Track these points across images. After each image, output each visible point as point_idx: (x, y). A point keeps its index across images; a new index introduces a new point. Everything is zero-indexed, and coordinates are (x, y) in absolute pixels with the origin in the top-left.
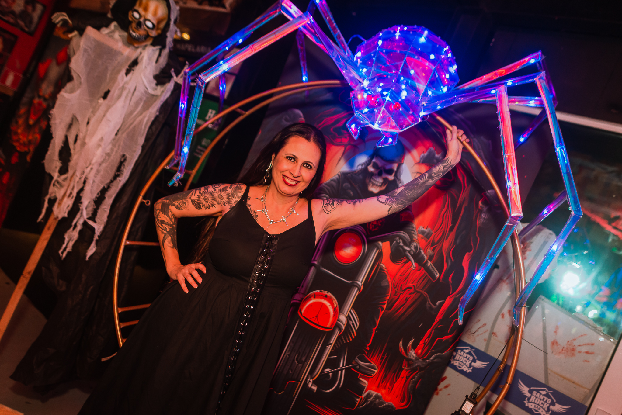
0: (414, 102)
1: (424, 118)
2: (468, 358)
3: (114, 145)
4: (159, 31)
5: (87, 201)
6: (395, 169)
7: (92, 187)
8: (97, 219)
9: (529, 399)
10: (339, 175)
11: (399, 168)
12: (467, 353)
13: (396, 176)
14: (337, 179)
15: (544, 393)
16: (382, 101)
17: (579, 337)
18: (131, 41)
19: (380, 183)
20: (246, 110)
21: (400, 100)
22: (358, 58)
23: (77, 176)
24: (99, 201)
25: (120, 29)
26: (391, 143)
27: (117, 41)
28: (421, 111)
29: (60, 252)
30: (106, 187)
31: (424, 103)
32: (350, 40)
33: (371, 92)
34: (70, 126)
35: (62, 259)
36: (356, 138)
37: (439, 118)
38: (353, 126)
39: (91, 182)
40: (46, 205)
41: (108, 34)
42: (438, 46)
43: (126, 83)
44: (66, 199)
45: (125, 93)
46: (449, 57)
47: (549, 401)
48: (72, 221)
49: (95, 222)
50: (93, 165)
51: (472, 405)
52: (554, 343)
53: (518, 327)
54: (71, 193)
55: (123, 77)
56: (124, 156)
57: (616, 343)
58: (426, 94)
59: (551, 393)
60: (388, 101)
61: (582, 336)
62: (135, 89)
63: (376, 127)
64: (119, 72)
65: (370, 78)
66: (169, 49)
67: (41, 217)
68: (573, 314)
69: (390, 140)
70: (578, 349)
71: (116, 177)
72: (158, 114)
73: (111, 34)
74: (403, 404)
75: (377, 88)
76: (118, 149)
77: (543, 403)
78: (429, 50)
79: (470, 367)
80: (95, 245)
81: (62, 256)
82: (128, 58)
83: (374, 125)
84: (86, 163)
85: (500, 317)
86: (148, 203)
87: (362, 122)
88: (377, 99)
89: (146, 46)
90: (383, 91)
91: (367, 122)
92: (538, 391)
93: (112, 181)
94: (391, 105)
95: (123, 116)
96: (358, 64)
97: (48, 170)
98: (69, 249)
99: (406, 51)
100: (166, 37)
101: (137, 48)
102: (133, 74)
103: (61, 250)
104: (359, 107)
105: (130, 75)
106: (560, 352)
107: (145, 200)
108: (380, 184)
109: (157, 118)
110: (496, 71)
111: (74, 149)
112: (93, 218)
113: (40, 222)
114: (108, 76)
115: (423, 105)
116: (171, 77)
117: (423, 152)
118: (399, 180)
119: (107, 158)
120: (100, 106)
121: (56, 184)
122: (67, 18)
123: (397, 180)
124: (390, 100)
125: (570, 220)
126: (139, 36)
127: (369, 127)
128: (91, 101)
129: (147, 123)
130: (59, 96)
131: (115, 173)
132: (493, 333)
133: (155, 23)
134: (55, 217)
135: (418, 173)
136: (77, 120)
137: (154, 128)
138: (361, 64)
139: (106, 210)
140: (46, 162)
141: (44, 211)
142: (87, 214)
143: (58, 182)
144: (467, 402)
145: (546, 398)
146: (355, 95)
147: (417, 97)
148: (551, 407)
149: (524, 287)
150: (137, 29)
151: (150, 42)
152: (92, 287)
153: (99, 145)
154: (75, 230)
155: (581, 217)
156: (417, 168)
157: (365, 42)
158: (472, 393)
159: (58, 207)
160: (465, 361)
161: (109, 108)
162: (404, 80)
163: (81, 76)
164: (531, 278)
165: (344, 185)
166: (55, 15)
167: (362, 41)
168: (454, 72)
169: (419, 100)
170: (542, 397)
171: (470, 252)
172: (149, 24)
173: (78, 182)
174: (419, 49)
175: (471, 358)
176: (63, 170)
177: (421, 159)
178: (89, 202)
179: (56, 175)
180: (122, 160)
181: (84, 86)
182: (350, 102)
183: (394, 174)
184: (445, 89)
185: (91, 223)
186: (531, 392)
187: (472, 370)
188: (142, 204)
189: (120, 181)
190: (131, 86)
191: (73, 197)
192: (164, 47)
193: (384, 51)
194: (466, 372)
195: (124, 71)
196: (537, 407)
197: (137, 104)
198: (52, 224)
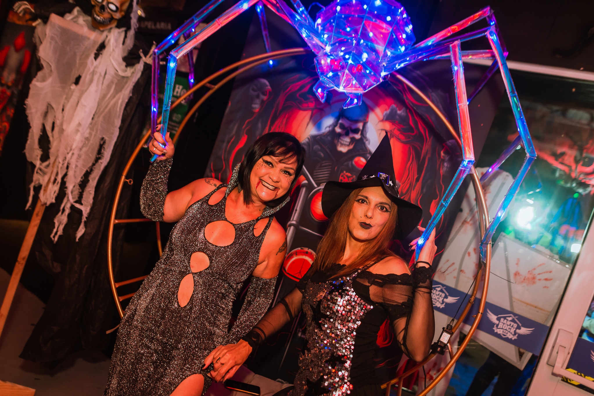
0: (375, 63)
1: (385, 77)
2: (440, 295)
3: (92, 129)
4: (123, 13)
5: (71, 185)
6: (361, 128)
7: (75, 172)
8: (83, 202)
9: (497, 325)
10: (308, 138)
11: (364, 126)
12: (440, 291)
13: (362, 134)
14: (308, 143)
15: (510, 319)
16: (345, 64)
17: (538, 266)
18: (96, 25)
19: (348, 142)
20: (215, 84)
21: (361, 62)
22: (318, 25)
23: (59, 163)
24: (83, 184)
25: (83, 14)
26: (357, 103)
27: (82, 26)
28: (382, 71)
29: (52, 236)
30: (89, 170)
31: (384, 64)
32: (310, 8)
33: (334, 57)
34: (46, 114)
35: (55, 242)
36: (323, 101)
37: (399, 77)
38: (320, 90)
39: (74, 166)
40: (32, 193)
41: (72, 19)
42: (393, 8)
43: (96, 67)
44: (51, 185)
45: (96, 78)
46: (405, 18)
47: (515, 325)
48: (60, 206)
49: (82, 204)
50: (74, 150)
51: (449, 336)
52: (516, 274)
53: (485, 262)
54: (55, 180)
55: (92, 61)
56: (103, 139)
57: (571, 268)
58: (385, 55)
59: (516, 318)
60: (351, 64)
61: (541, 265)
62: (106, 73)
63: (341, 89)
64: (87, 56)
65: (332, 43)
66: (135, 29)
67: (29, 205)
68: (532, 246)
69: (356, 101)
70: (538, 277)
71: (97, 159)
72: (131, 95)
73: (75, 20)
74: (386, 342)
75: (340, 52)
76: (97, 132)
77: (510, 327)
78: (385, 12)
79: (443, 303)
80: (84, 227)
81: (54, 240)
82: (95, 42)
83: (339, 88)
84: (66, 149)
85: (467, 255)
86: (130, 182)
87: (327, 86)
88: (340, 63)
89: (111, 29)
90: (345, 55)
91: (332, 85)
92: (505, 318)
93: (94, 165)
94: (353, 67)
95: (97, 100)
96: (319, 31)
97: (29, 159)
98: (60, 233)
99: (363, 14)
100: (130, 18)
101: (103, 31)
102: (101, 58)
103: (53, 234)
104: (324, 73)
105: (99, 59)
106: (522, 282)
107: (128, 179)
108: (348, 144)
109: (130, 99)
110: (449, 28)
111: (53, 137)
112: (79, 201)
113: (28, 210)
114: (77, 61)
115: (384, 65)
116: (140, 57)
117: (386, 110)
118: (366, 138)
119: (87, 142)
120: (73, 91)
121: (39, 171)
122: (29, 7)
123: (364, 139)
124: (353, 63)
125: (526, 162)
126: (104, 20)
127: (335, 91)
128: (63, 88)
129: (121, 105)
130: (31, 86)
131: (96, 156)
132: (461, 271)
133: (118, 5)
134: (43, 203)
135: (382, 130)
136: (53, 108)
137: (128, 108)
138: (322, 30)
139: (90, 192)
140: (27, 151)
141: (31, 199)
142: (73, 198)
143: (40, 169)
144: (445, 334)
145: (512, 323)
146: (319, 61)
147: (378, 58)
148: (518, 331)
149: (488, 226)
150: (101, 13)
151: (114, 24)
152: (86, 266)
153: (78, 131)
154: (64, 214)
155: (536, 158)
156: (381, 125)
157: (324, 9)
158: (448, 325)
159: (44, 194)
160: (438, 298)
161: (82, 93)
162: (364, 42)
163: (51, 64)
164: (494, 217)
165: (315, 147)
166: (17, 4)
167: (321, 8)
168: (410, 32)
169: (380, 61)
170: (509, 323)
171: (436, 199)
172: (113, 7)
173: (61, 168)
174: (376, 12)
175: (443, 295)
176: (45, 157)
177: (384, 117)
178: (74, 186)
179: (38, 163)
180: (102, 143)
181: (55, 74)
182: (314, 68)
183: (360, 133)
184: (403, 49)
185: (77, 206)
186: (499, 319)
187: (445, 305)
188: (125, 183)
189: (101, 163)
190: (101, 70)
191: (58, 182)
192: (128, 28)
193: (343, 16)
194: (439, 307)
195: (92, 56)
196: (505, 332)
197: (109, 87)
198: (39, 210)
